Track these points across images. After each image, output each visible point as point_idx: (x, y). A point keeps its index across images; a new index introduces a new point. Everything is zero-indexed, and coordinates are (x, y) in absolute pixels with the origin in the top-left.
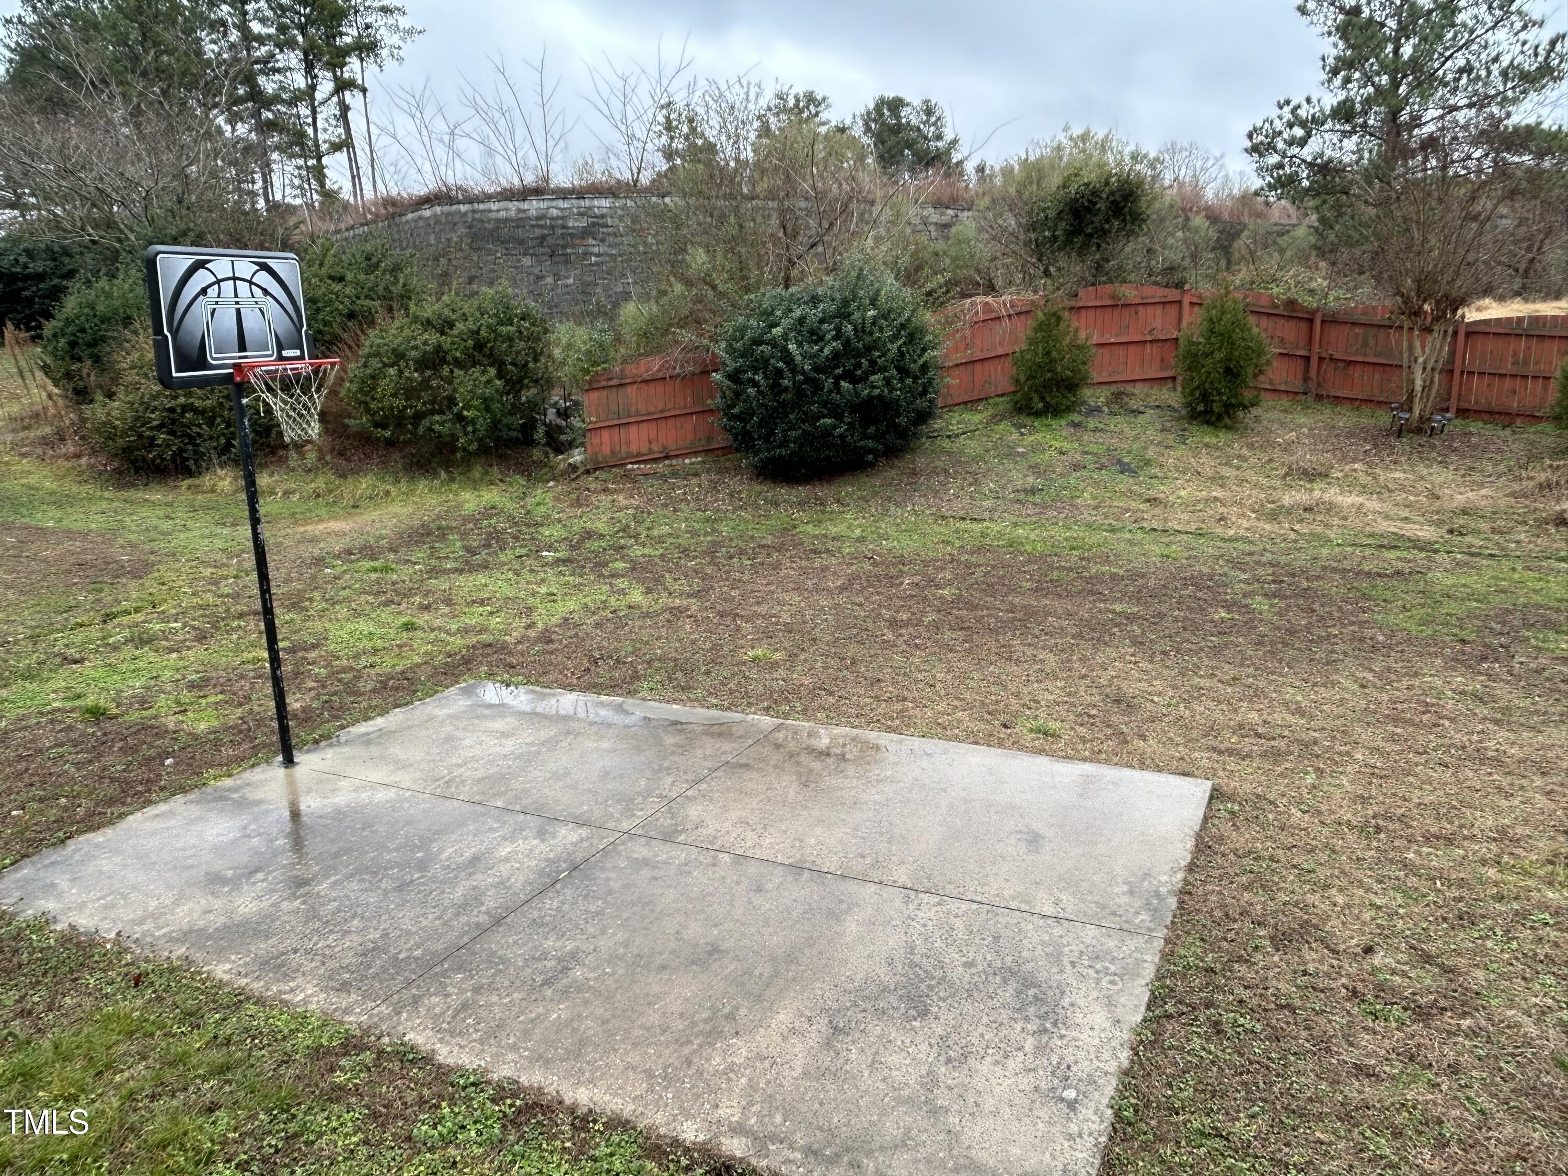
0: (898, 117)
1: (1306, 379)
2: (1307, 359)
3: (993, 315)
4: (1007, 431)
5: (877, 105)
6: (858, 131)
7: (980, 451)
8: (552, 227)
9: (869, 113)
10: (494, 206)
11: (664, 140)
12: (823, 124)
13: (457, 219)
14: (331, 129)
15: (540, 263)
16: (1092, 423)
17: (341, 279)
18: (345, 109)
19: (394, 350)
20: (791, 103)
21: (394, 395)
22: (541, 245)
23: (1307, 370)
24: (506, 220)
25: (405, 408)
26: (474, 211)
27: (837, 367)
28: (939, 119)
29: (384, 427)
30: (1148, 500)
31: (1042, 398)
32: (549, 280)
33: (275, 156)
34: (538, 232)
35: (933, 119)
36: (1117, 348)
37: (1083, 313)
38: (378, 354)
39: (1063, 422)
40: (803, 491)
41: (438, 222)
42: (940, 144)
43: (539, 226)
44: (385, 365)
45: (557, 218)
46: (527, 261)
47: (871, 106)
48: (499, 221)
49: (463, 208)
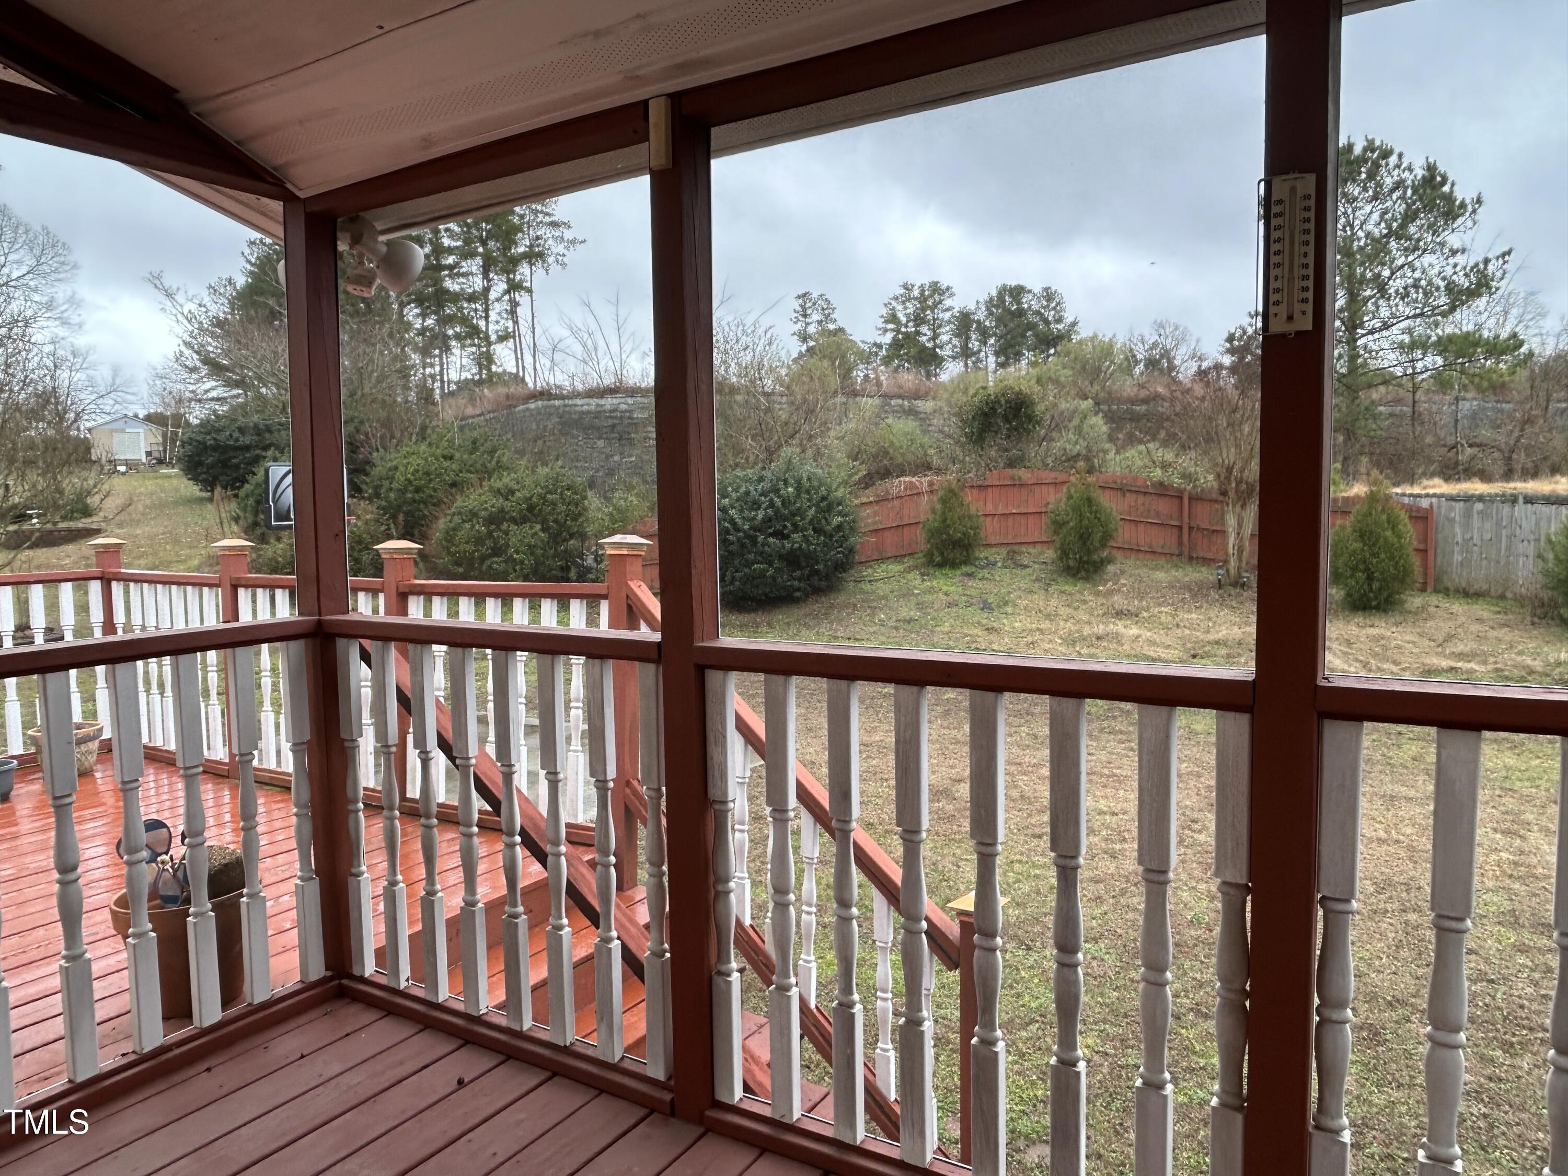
0: (1019, 303)
1: (1180, 543)
2: (1180, 528)
3: (915, 492)
4: (914, 578)
5: (1000, 293)
6: (981, 315)
7: (887, 591)
8: (621, 418)
9: (991, 299)
10: (579, 402)
11: (799, 326)
12: (948, 310)
13: (552, 410)
14: (502, 322)
15: (610, 445)
16: (985, 573)
17: (451, 458)
18: (514, 304)
19: (471, 511)
20: (916, 293)
21: (467, 543)
22: (612, 432)
23: (1180, 537)
24: (589, 412)
25: (474, 551)
26: (565, 406)
27: (770, 527)
28: (1058, 304)
29: (460, 565)
30: (987, 629)
31: (942, 554)
32: (617, 458)
33: (453, 343)
34: (610, 422)
35: (1053, 305)
36: (1018, 518)
37: (990, 490)
38: (460, 513)
39: (959, 572)
40: (745, 618)
41: (539, 413)
42: (1060, 327)
43: (611, 417)
44: (464, 521)
45: (626, 411)
46: (601, 443)
47: (994, 293)
48: (583, 413)
49: (557, 403)
